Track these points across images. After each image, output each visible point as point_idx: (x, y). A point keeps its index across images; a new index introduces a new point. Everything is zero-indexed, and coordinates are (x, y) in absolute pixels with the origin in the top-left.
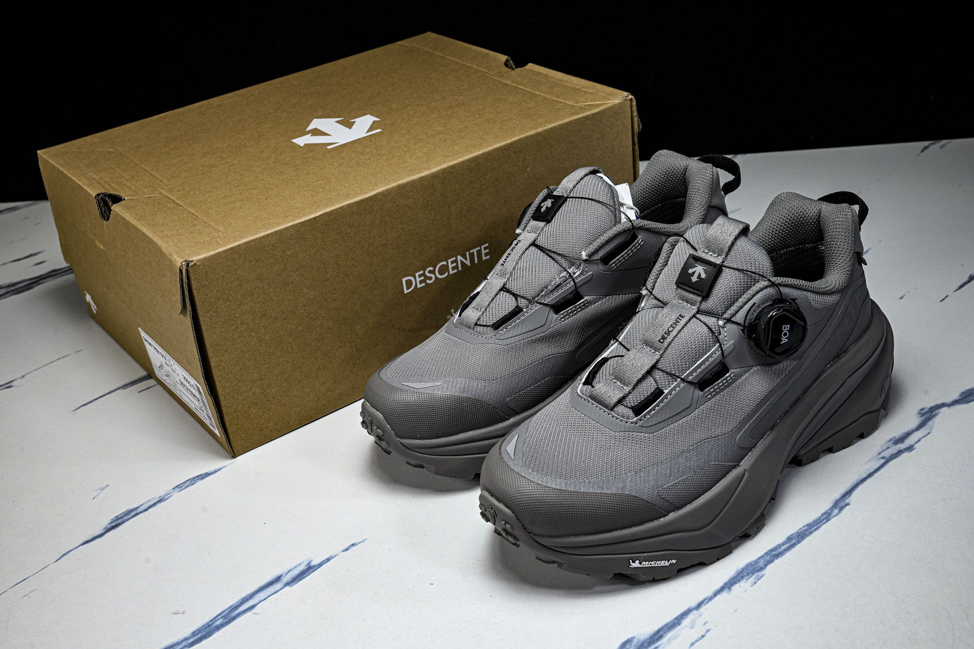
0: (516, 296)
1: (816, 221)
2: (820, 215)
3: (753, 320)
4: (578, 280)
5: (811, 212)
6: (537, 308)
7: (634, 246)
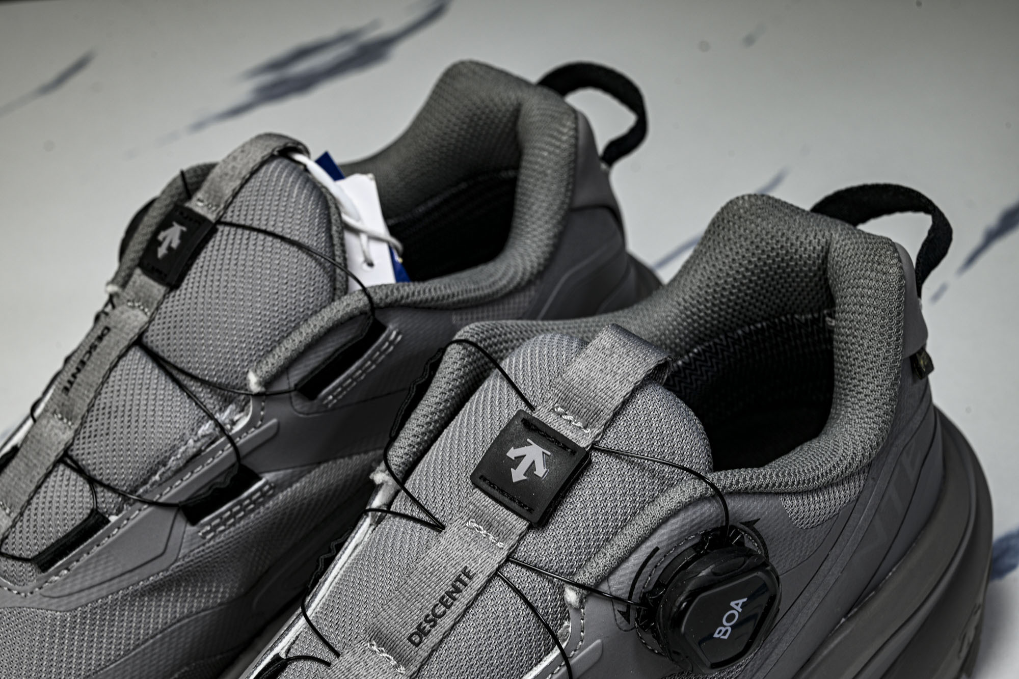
0: (92, 481)
1: (819, 269)
2: (825, 258)
3: (651, 587)
4: (242, 441)
5: (806, 249)
6: (143, 514)
7: (378, 348)
